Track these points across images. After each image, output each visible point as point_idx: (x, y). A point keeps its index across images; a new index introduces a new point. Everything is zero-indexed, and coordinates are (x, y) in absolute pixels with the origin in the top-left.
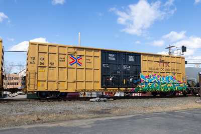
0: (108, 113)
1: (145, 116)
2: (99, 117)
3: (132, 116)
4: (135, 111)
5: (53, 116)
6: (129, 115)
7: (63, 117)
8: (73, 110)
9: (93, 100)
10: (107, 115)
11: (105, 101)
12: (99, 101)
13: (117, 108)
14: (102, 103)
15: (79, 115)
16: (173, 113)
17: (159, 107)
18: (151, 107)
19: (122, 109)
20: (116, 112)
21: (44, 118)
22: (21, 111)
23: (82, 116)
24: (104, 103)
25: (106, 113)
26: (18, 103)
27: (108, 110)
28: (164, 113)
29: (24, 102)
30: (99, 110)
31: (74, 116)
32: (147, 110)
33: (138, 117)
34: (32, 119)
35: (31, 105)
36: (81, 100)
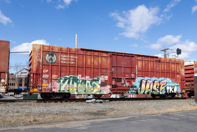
0: (104, 114)
1: (141, 117)
2: (94, 119)
3: (127, 118)
4: (131, 113)
5: (49, 118)
6: (125, 116)
7: (59, 118)
8: (69, 111)
9: (89, 101)
10: (103, 116)
11: (101, 102)
12: (95, 102)
13: (112, 109)
14: (98, 104)
15: (75, 117)
16: (168, 114)
17: (154, 109)
18: (146, 109)
19: (118, 110)
20: (112, 113)
21: (40, 119)
22: (17, 112)
23: (78, 117)
24: (100, 104)
25: (102, 114)
26: (15, 103)
27: (103, 111)
28: (159, 115)
29: (21, 103)
30: (95, 111)
31: (70, 118)
32: (142, 112)
33: (133, 119)
34: (28, 120)
35: (28, 106)
36: (77, 102)
